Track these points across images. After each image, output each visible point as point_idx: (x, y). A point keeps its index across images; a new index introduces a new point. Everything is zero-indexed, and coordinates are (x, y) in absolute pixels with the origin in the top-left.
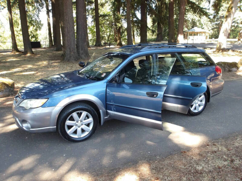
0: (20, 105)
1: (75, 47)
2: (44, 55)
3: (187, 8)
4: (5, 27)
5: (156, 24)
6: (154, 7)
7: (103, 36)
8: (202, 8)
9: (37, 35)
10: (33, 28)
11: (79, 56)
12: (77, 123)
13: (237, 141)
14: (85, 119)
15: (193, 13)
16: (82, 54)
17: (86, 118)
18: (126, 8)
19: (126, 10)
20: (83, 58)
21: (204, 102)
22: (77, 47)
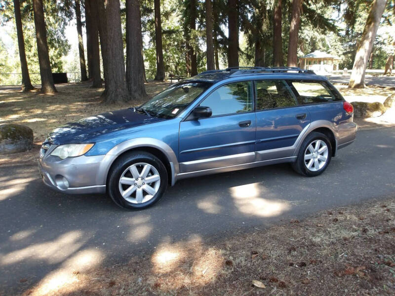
0: (52, 154)
1: (125, 80)
2: (74, 94)
3: (303, 20)
4: (8, 50)
5: (254, 45)
6: (249, 18)
7: (168, 64)
8: (328, 19)
9: (61, 63)
10: (54, 52)
11: (130, 94)
12: (136, 182)
13: (375, 208)
14: (148, 176)
15: (313, 27)
16: (135, 92)
17: (150, 174)
18: (204, 20)
19: (204, 23)
20: (137, 98)
21: (326, 156)
22: (128, 80)
